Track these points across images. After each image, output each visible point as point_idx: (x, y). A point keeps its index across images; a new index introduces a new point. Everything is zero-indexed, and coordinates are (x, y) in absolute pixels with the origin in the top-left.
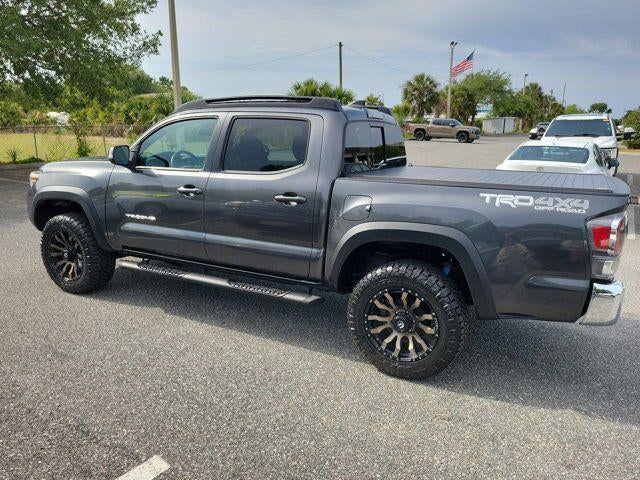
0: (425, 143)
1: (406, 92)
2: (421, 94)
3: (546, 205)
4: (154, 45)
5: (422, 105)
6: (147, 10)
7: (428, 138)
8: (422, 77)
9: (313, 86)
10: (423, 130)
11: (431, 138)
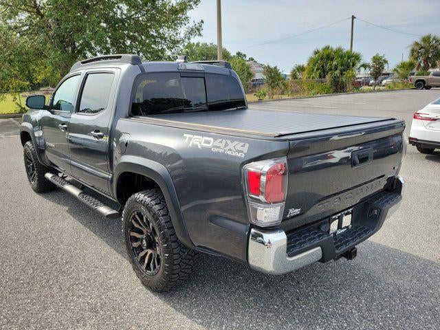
0: (425, 92)
1: (413, 51)
2: (427, 51)
3: (219, 147)
4: (198, 30)
5: (427, 60)
6: (194, 7)
7: (428, 88)
8: (429, 37)
9: (330, 51)
10: (423, 81)
11: (431, 87)
